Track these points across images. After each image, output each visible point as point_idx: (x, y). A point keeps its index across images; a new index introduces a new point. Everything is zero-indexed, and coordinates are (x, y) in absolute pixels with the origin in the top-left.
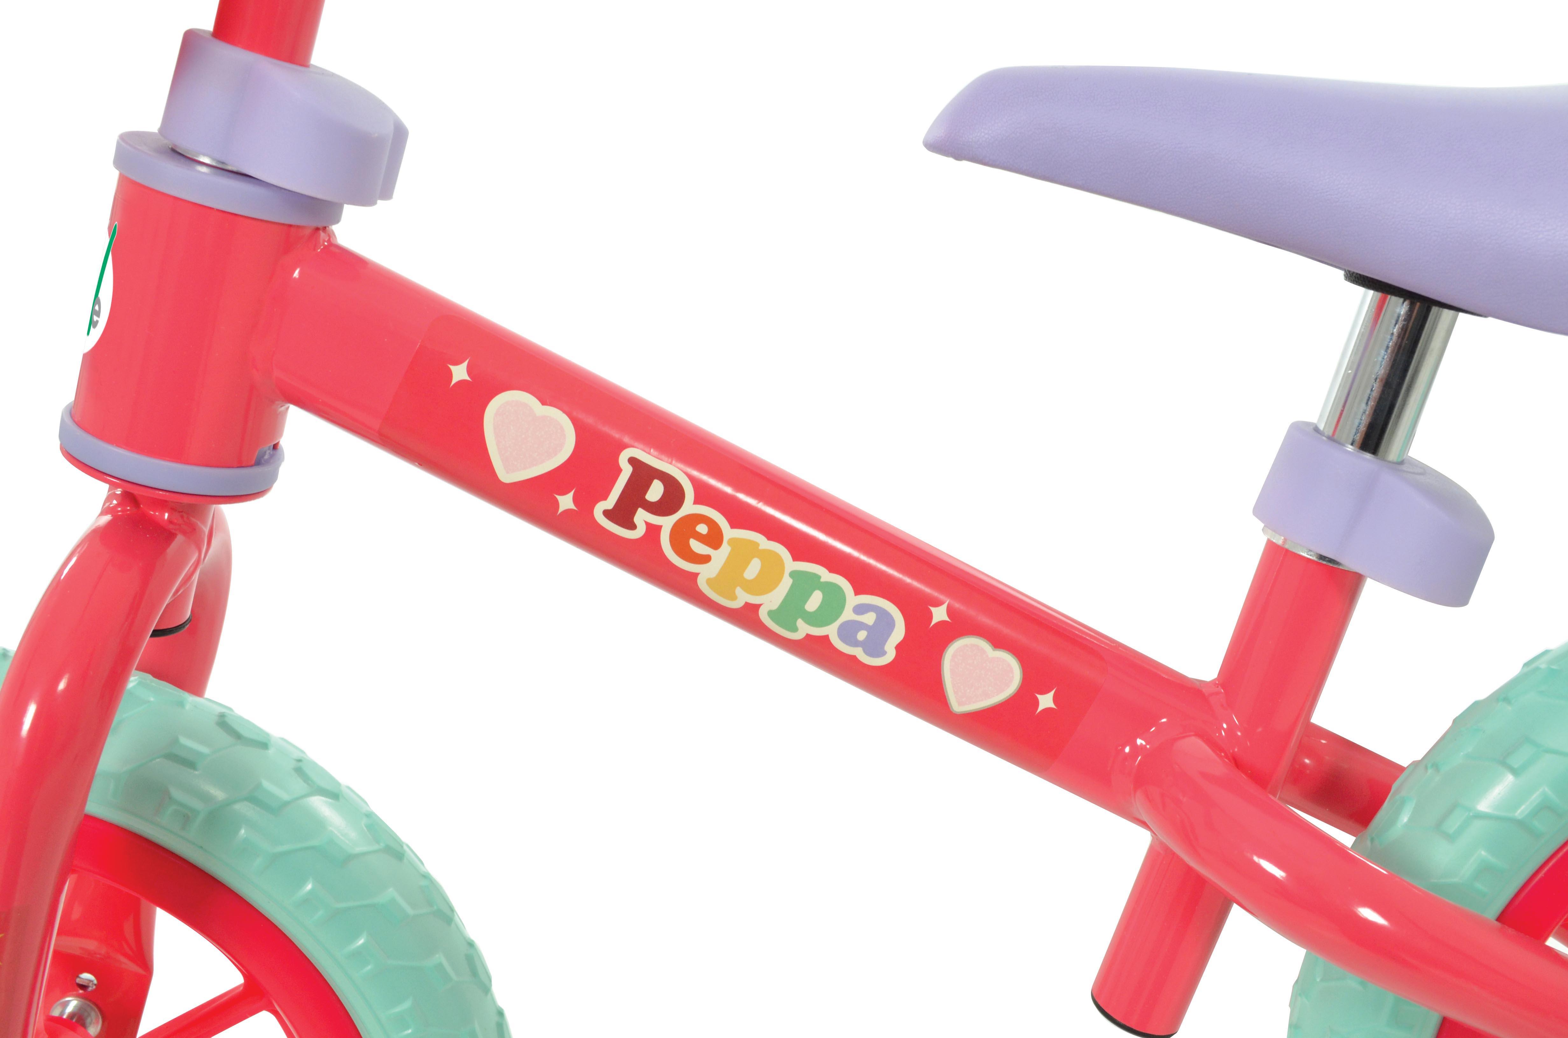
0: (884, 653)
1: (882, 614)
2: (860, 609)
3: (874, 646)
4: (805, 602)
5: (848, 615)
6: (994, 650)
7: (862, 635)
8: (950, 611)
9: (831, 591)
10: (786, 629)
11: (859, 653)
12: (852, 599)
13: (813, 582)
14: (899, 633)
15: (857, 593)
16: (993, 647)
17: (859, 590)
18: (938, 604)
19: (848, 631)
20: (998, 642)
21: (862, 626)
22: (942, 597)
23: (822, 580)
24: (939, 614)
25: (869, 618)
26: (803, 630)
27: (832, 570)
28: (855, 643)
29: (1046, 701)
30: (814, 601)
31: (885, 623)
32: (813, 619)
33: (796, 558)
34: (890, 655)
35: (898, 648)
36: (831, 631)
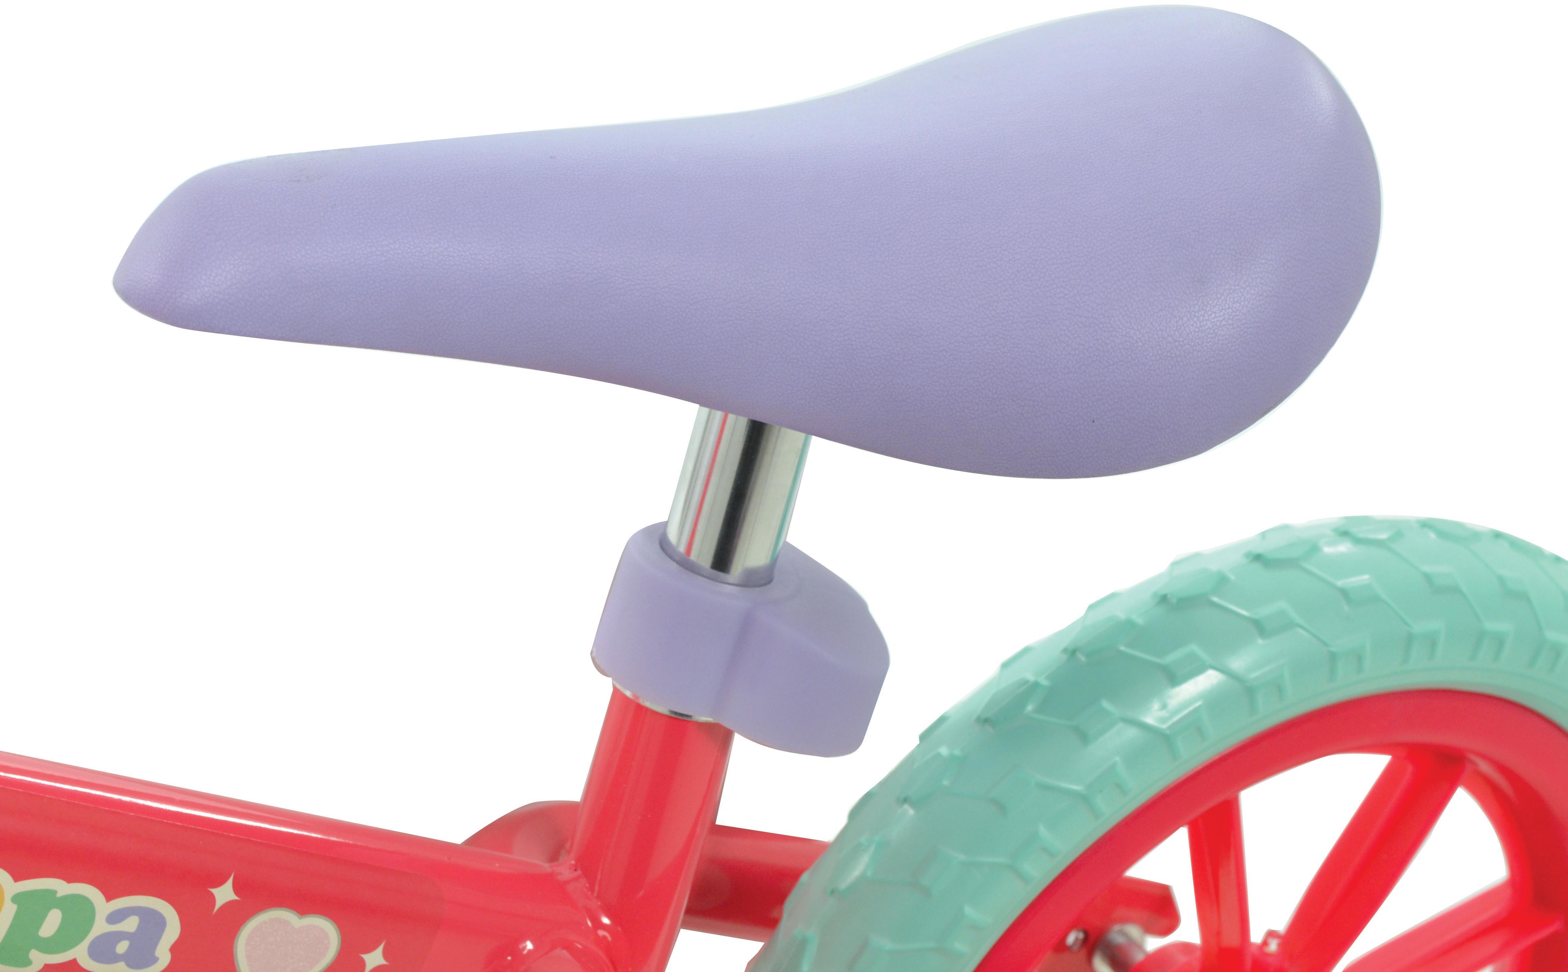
0: (155, 960)
1: (146, 914)
2: (115, 917)
3: (141, 956)
4: (38, 928)
5: (100, 927)
6: (300, 919)
7: (122, 947)
8: (237, 886)
9: (70, 904)
10: (15, 966)
12: (102, 906)
13: (46, 901)
14: (173, 930)
15: (109, 898)
16: (299, 915)
17: (110, 894)
18: (220, 881)
21: (121, 936)
22: (224, 873)
23: (59, 895)
24: (224, 895)
26: (40, 961)
27: (71, 879)
28: (115, 959)
29: (374, 960)
30: (51, 924)
31: (152, 927)
32: (52, 945)
33: (17, 875)
34: (163, 961)
35: (174, 949)
36: (79, 953)
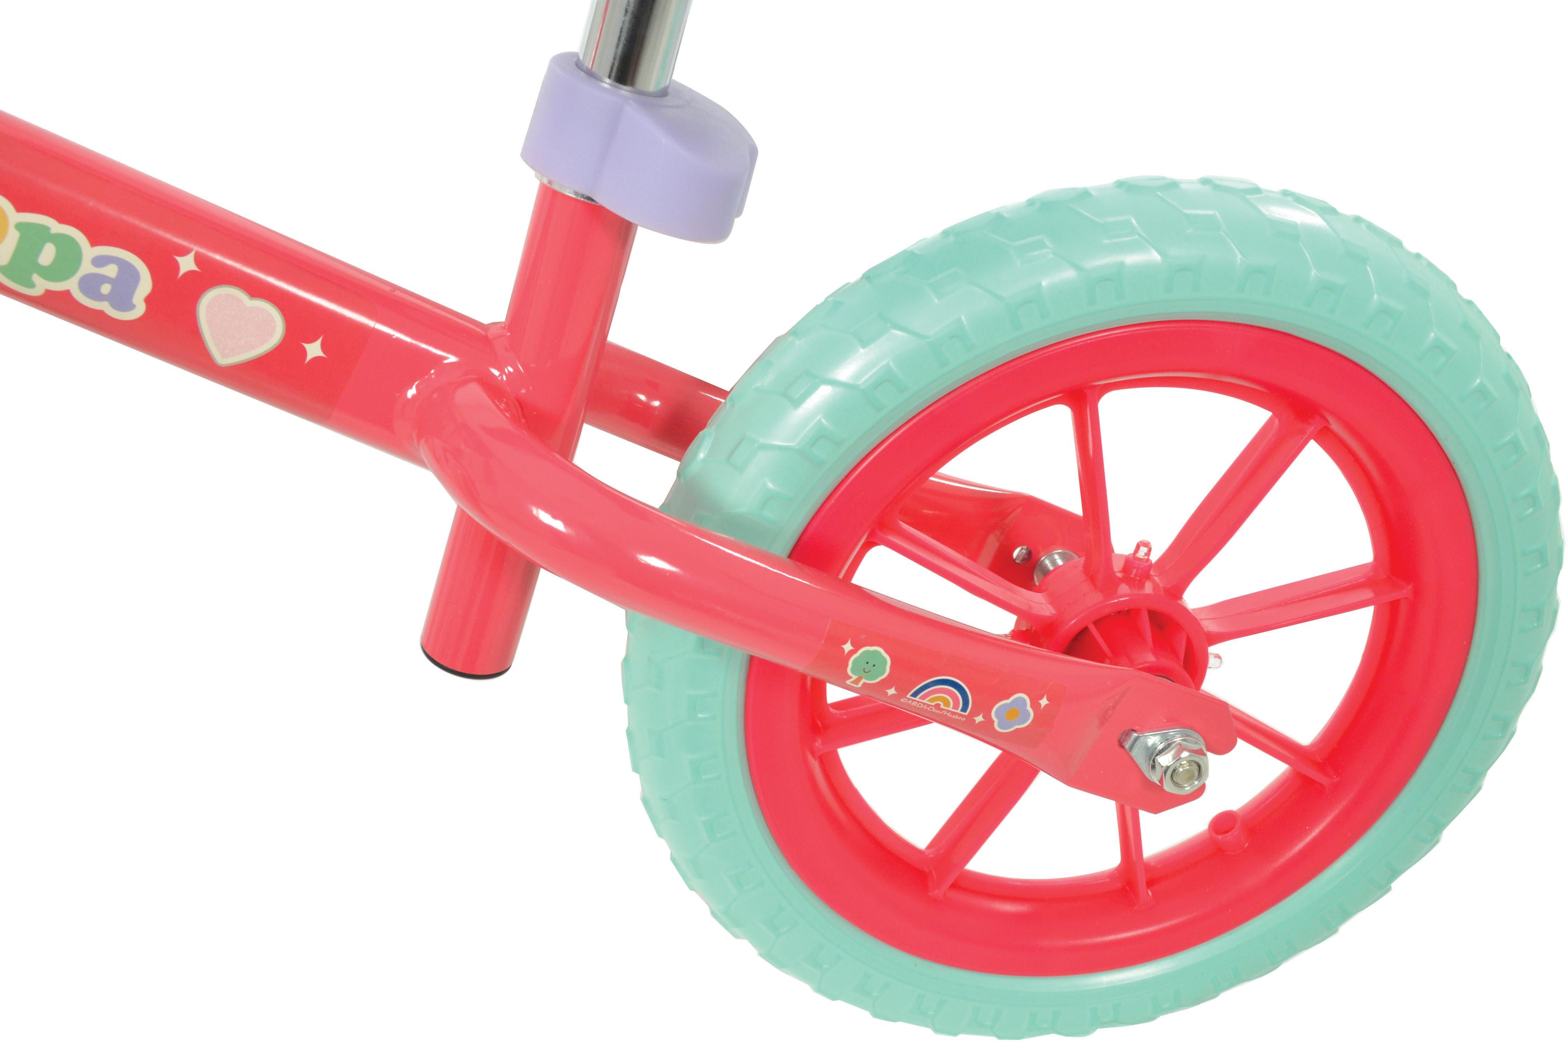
0: (132, 307)
1: (124, 265)
2: (99, 261)
3: (123, 300)
4: (38, 255)
5: (86, 268)
6: (251, 300)
7: (106, 289)
8: (199, 259)
9: (64, 244)
10: (22, 285)
11: (105, 307)
12: (89, 252)
13: (44, 236)
14: (145, 285)
15: (93, 244)
16: (250, 296)
17: (95, 241)
18: (184, 252)
19: (90, 284)
20: (256, 289)
21: (104, 279)
22: (191, 246)
23: (52, 232)
24: (187, 264)
25: (111, 271)
26: (40, 286)
27: (61, 220)
28: (101, 298)
29: (314, 350)
30: (47, 255)
31: (128, 277)
32: (48, 273)
33: (20, 207)
34: (139, 310)
35: (148, 300)
36: (71, 285)
